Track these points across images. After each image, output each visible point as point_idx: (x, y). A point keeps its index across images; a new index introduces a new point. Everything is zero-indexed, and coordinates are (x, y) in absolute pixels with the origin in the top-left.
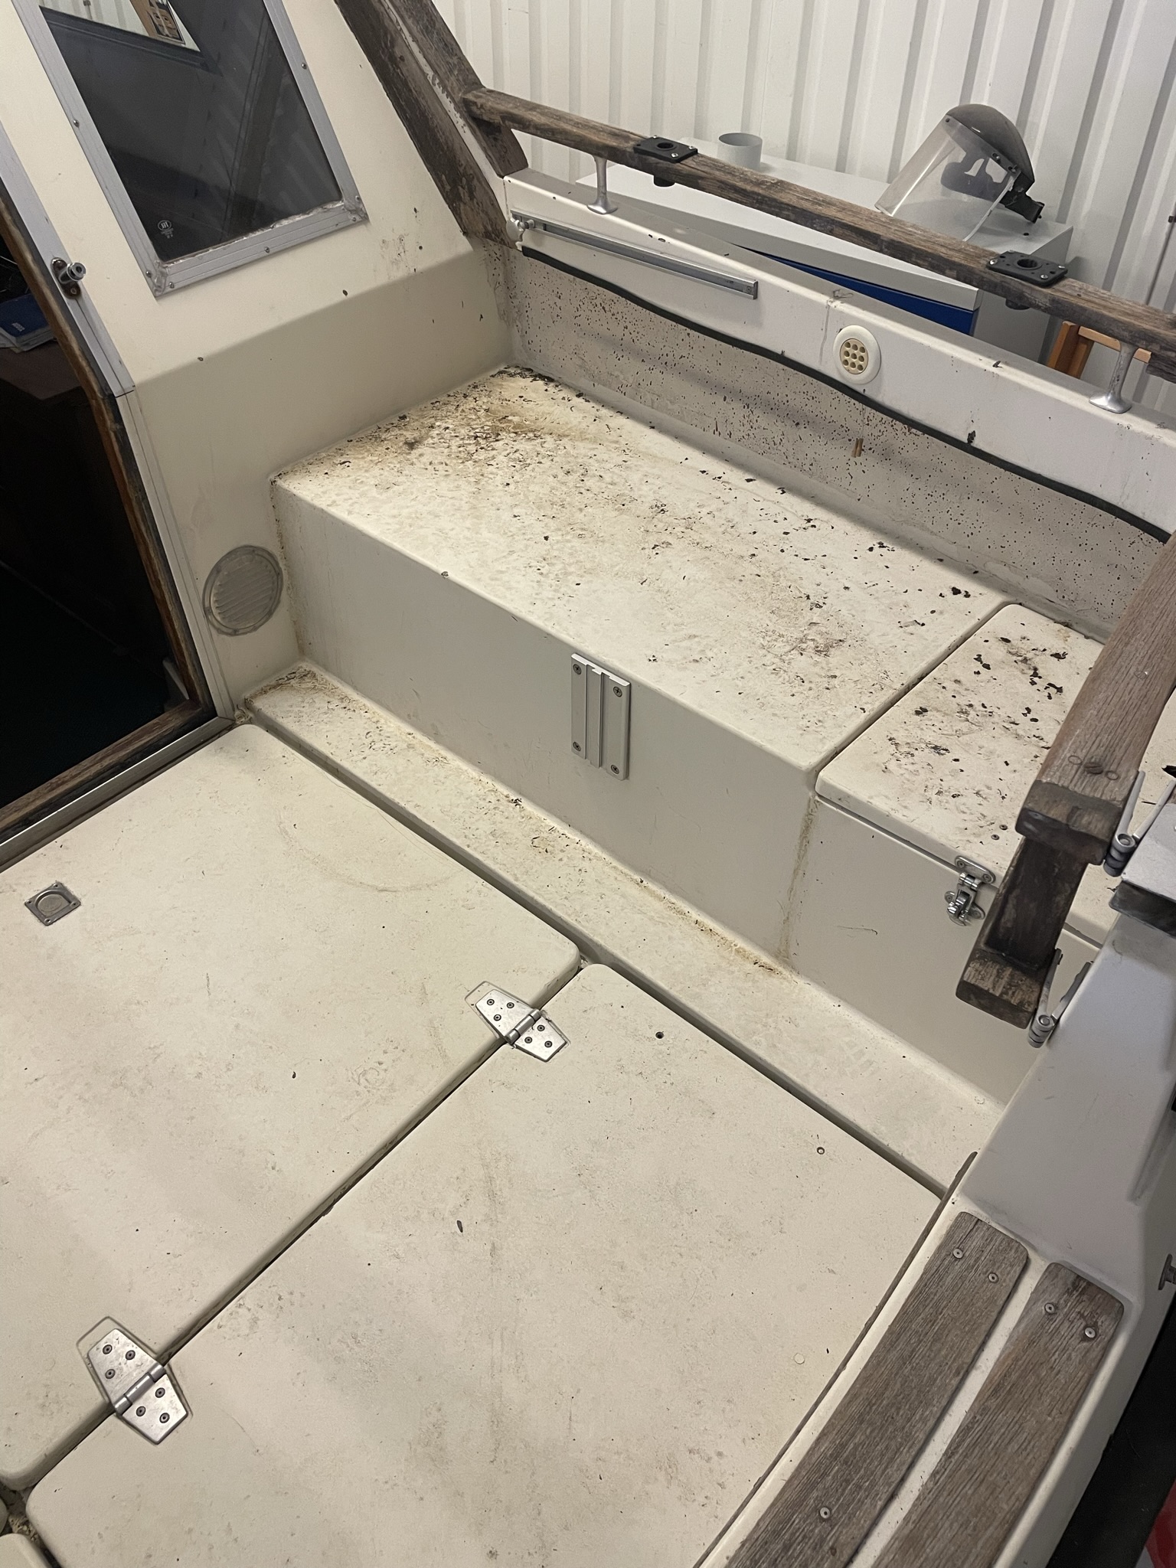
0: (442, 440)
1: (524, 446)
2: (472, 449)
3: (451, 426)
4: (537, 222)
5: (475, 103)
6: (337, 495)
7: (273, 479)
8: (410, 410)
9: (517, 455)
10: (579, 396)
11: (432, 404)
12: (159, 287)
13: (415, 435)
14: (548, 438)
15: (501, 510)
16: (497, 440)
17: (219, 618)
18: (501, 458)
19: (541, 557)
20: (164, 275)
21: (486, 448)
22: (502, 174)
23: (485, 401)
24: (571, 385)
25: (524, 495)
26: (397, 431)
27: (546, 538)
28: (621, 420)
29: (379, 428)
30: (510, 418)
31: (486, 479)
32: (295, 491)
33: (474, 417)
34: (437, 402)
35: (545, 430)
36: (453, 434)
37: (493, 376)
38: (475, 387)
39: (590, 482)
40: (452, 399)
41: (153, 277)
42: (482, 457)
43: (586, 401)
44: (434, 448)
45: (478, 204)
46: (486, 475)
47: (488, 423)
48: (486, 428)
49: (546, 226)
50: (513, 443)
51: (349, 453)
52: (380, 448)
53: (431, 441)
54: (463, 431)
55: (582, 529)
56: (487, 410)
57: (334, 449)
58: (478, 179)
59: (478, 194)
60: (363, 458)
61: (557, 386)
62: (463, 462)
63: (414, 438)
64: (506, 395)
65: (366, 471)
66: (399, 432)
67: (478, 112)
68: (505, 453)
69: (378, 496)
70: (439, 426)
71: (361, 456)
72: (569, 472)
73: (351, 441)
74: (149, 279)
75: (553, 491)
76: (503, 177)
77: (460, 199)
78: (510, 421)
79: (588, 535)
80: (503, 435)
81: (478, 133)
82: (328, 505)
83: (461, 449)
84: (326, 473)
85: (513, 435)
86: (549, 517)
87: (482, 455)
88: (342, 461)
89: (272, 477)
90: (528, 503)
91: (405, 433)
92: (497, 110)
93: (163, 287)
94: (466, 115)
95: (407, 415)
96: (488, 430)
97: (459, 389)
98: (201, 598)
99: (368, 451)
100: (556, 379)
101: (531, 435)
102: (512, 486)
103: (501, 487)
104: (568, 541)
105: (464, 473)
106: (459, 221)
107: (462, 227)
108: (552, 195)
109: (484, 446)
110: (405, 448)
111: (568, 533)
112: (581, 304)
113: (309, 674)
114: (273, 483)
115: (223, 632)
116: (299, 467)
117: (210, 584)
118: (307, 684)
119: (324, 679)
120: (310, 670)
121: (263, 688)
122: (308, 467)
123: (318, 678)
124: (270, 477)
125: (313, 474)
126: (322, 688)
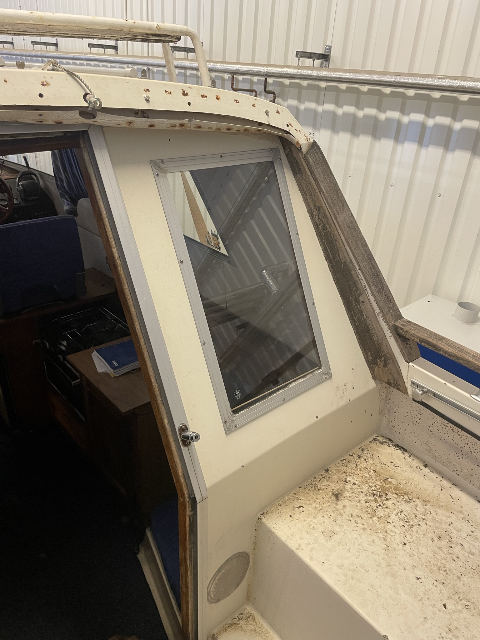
0: (354, 495)
1: (406, 508)
2: (373, 504)
3: (357, 483)
4: (429, 391)
5: (402, 329)
6: (301, 539)
7: (260, 517)
8: (330, 466)
9: (403, 515)
10: (426, 466)
11: (341, 460)
12: (229, 428)
13: (337, 487)
14: (418, 502)
15: (407, 570)
16: (387, 499)
17: (212, 596)
18: (393, 517)
19: (447, 627)
20: (233, 421)
21: (382, 505)
22: (409, 362)
23: (372, 463)
24: (418, 456)
25: (418, 556)
26: (325, 483)
27: (445, 606)
28: (457, 492)
29: (315, 478)
30: (390, 480)
31: (390, 536)
32: (274, 530)
33: (368, 476)
34: (344, 459)
35: (414, 494)
36: (359, 490)
37: (371, 442)
38: (363, 450)
39: (457, 550)
40: (351, 458)
41: (227, 424)
42: (382, 514)
43: (432, 471)
44: (351, 501)
45: (388, 370)
46: (388, 532)
47: (378, 483)
48: (378, 487)
49: (435, 395)
50: (398, 503)
51: (301, 498)
52: (318, 497)
53: (348, 495)
54: (365, 488)
55: (467, 600)
56: (375, 471)
57: (292, 494)
58: (393, 361)
59: (390, 366)
60: (310, 504)
61: (410, 456)
62: (371, 518)
63: (337, 490)
64: (383, 459)
65: (314, 517)
66: (327, 483)
67: (404, 333)
68: (395, 512)
69: (326, 543)
70: (349, 481)
71: (309, 503)
72: (440, 537)
73: (301, 487)
74: (225, 425)
75: (436, 555)
76: (409, 363)
77: (377, 364)
78: (390, 483)
79: (472, 607)
80: (390, 495)
81: (399, 341)
82: (296, 549)
83: (367, 504)
84: (291, 516)
85: (396, 496)
86: (440, 583)
87: (381, 512)
88: (299, 505)
89: (259, 515)
90: (422, 566)
91: (330, 484)
92: (417, 336)
93: (231, 428)
94: (394, 332)
95: (329, 468)
96: (379, 489)
97: (354, 450)
98: (207, 588)
99: (312, 498)
100: (408, 450)
101: (406, 497)
102: (407, 545)
103: (401, 546)
104: (460, 611)
105: (375, 529)
106: (372, 372)
107: (373, 375)
108: (444, 382)
109: (381, 503)
110: (333, 498)
111: (458, 603)
112: (436, 422)
113: (251, 617)
114: (260, 519)
115: (213, 603)
116: (274, 508)
117: (214, 579)
118: (251, 626)
119: (261, 624)
120: (251, 614)
121: (224, 626)
122: (279, 509)
123: (257, 622)
124: (258, 515)
125: (283, 515)
126: (260, 632)
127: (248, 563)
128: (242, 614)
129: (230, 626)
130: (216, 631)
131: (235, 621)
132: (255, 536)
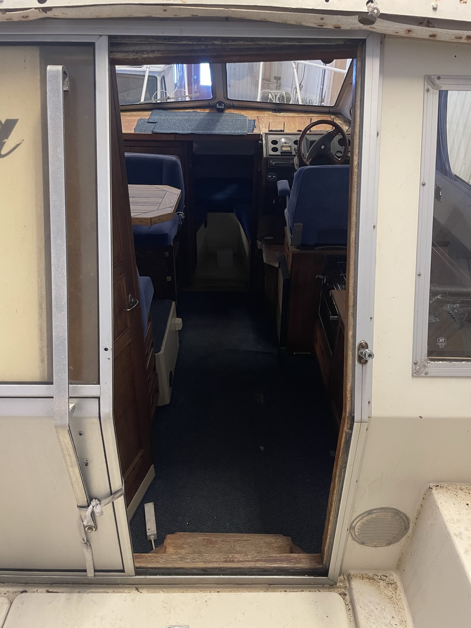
6: (466, 529)
7: (431, 487)
12: (418, 372)
17: (357, 534)
20: (425, 366)
32: (440, 506)
41: (417, 366)
74: (414, 366)
84: (468, 504)
93: (420, 372)
98: (352, 521)
113: (393, 585)
114: (430, 489)
115: (355, 540)
116: (453, 488)
117: (361, 517)
118: (389, 592)
119: (400, 597)
120: (396, 583)
121: (364, 574)
122: (458, 491)
123: (397, 593)
124: (431, 484)
125: (458, 499)
126: (396, 603)
127: (407, 528)
128: (386, 576)
129: (370, 578)
130: (353, 573)
131: (375, 577)
132: (421, 505)
